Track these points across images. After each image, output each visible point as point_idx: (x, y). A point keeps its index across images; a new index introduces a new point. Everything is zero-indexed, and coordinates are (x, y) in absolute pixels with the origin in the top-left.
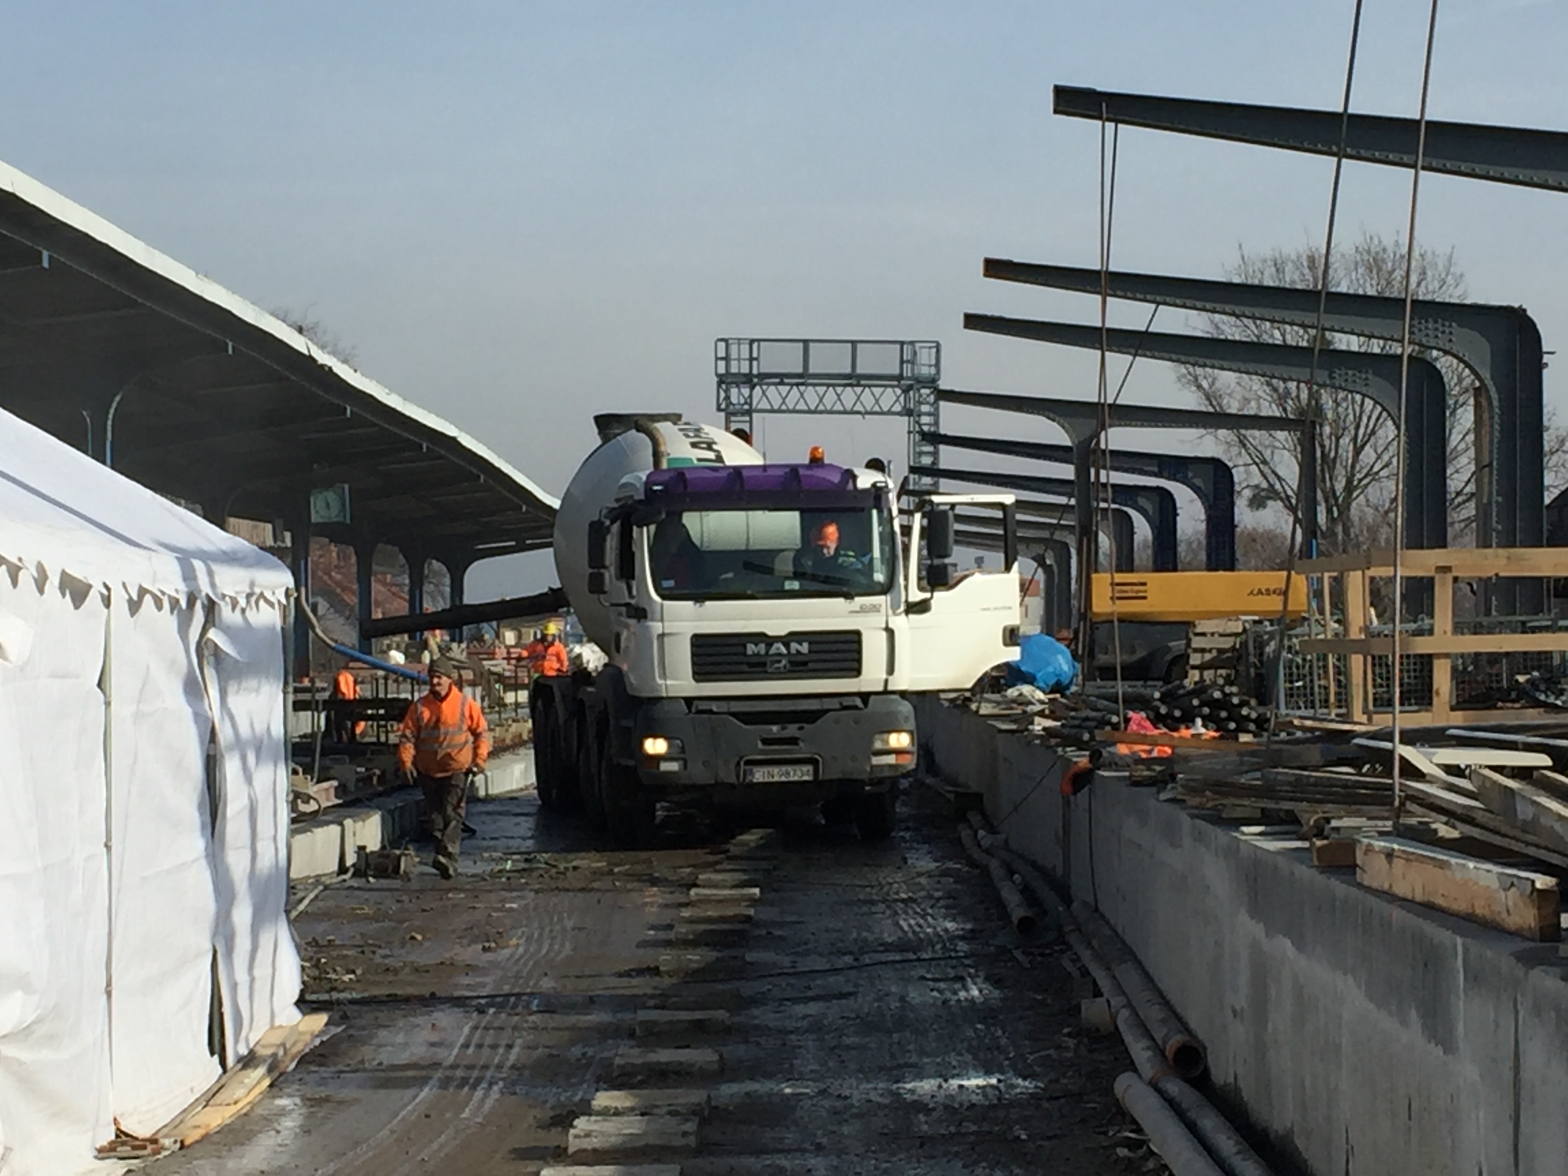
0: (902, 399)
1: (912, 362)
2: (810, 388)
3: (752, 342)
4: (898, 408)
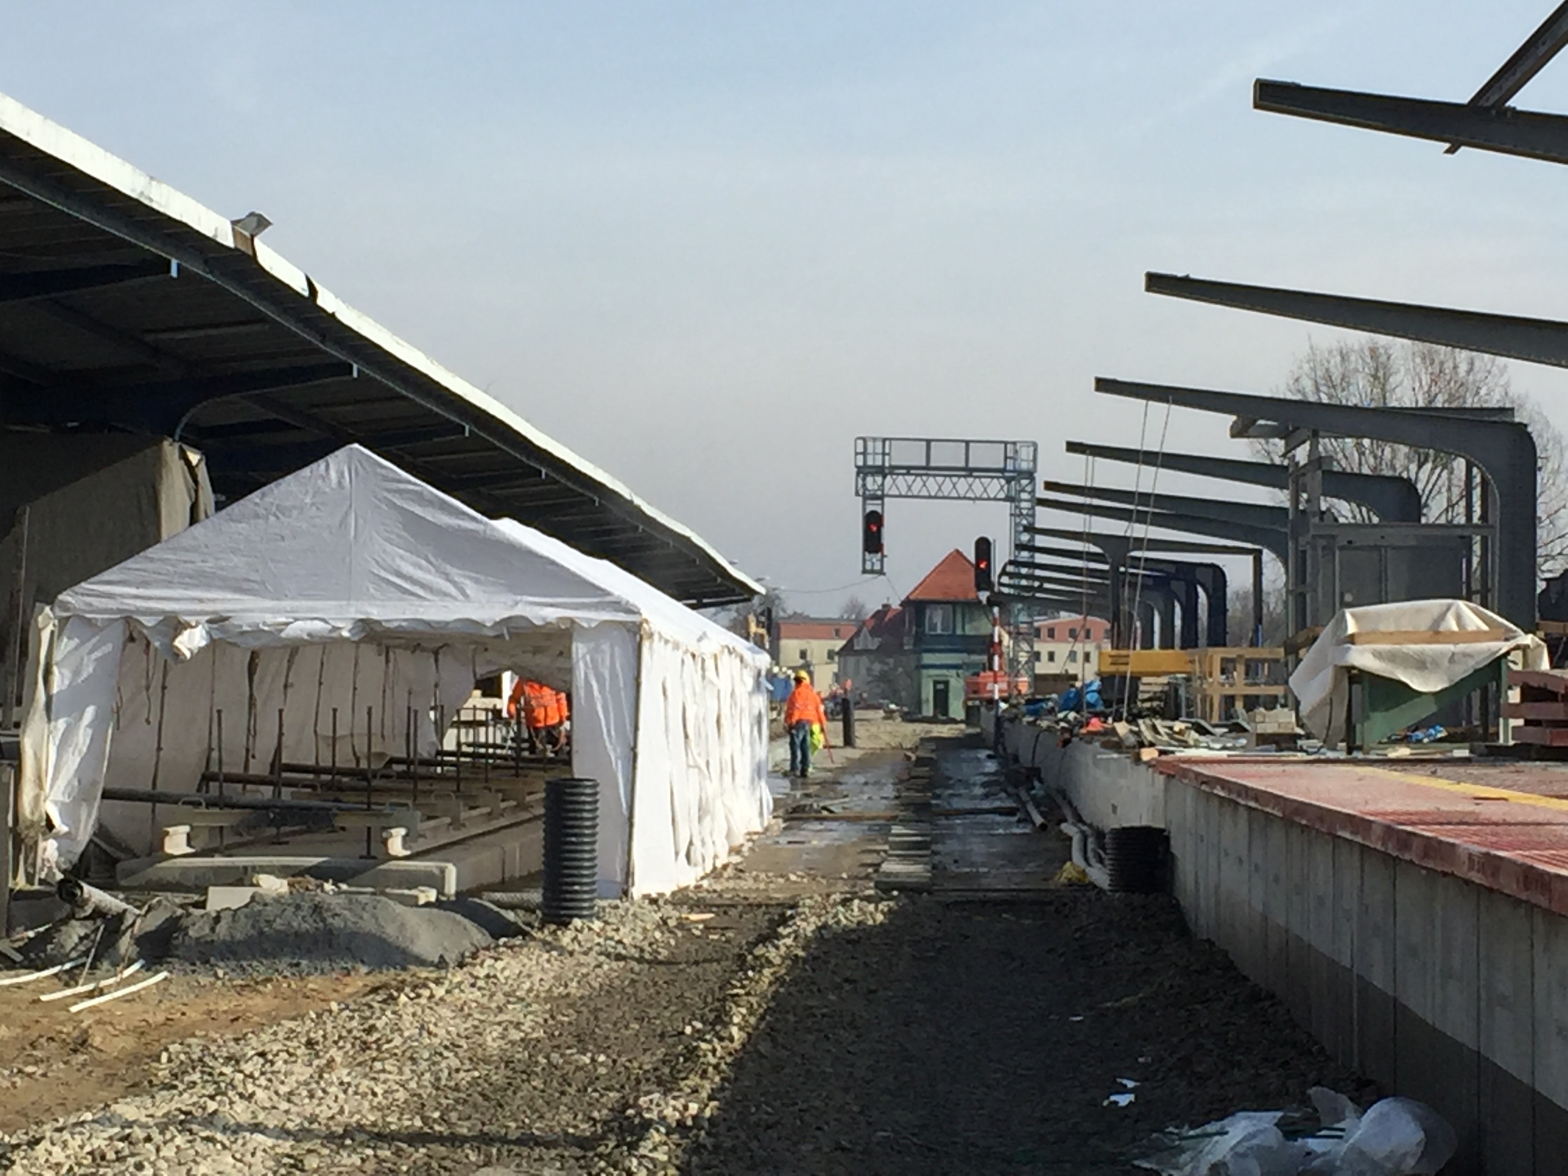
0: (1005, 488)
1: (1014, 459)
2: (931, 479)
3: (884, 440)
4: (1002, 495)
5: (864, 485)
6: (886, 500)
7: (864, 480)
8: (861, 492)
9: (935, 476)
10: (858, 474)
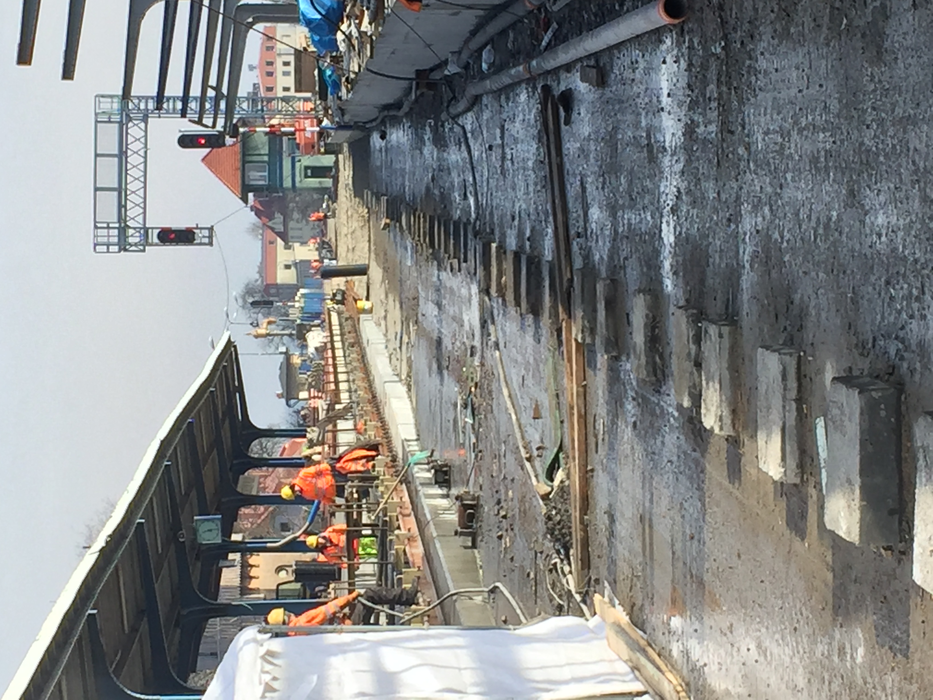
0: (136, 122)
1: (110, 115)
2: (128, 187)
3: (96, 227)
4: (142, 125)
5: (136, 245)
6: (147, 226)
7: (131, 245)
8: (141, 248)
9: (126, 184)
10: (126, 250)
